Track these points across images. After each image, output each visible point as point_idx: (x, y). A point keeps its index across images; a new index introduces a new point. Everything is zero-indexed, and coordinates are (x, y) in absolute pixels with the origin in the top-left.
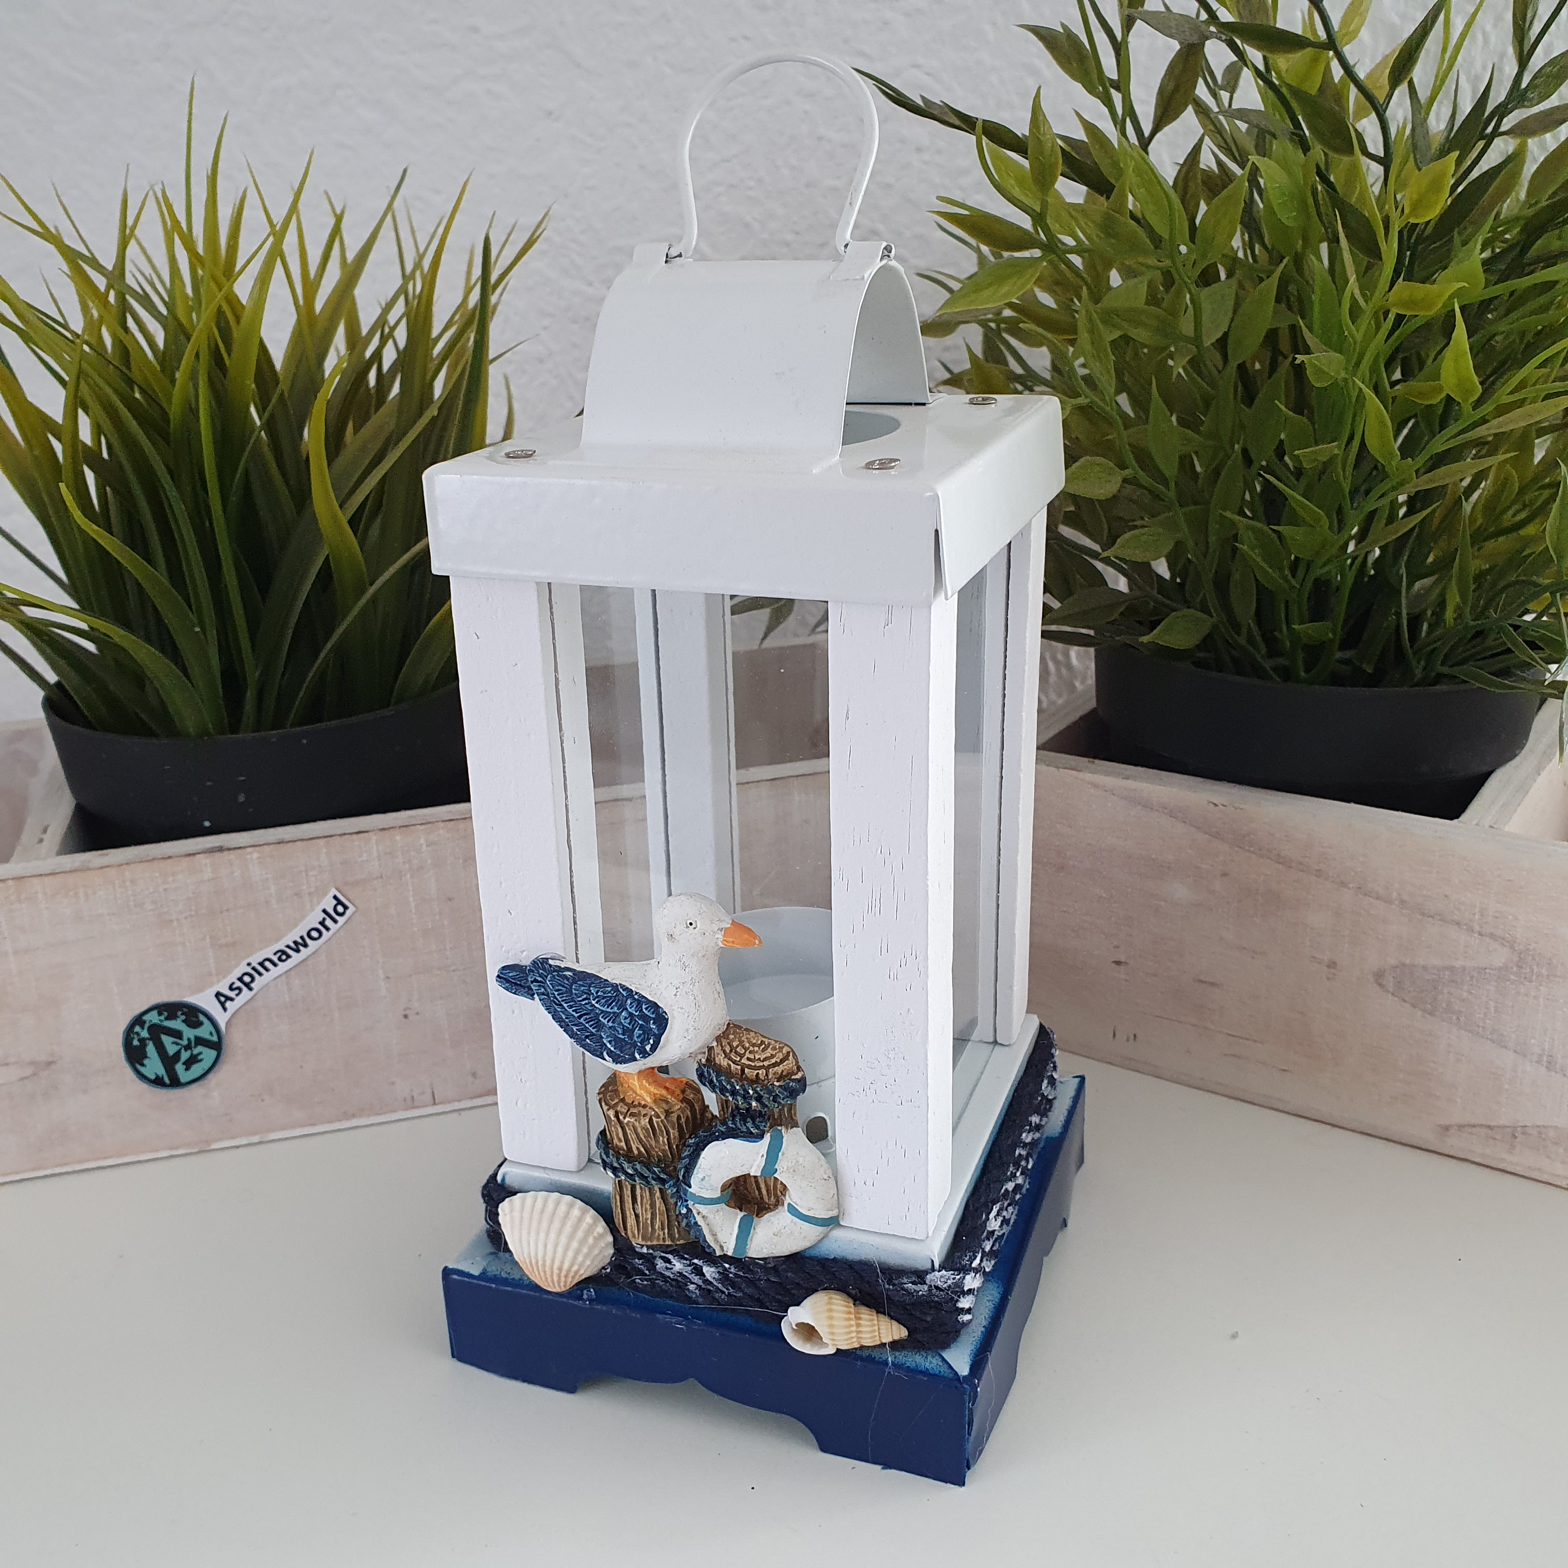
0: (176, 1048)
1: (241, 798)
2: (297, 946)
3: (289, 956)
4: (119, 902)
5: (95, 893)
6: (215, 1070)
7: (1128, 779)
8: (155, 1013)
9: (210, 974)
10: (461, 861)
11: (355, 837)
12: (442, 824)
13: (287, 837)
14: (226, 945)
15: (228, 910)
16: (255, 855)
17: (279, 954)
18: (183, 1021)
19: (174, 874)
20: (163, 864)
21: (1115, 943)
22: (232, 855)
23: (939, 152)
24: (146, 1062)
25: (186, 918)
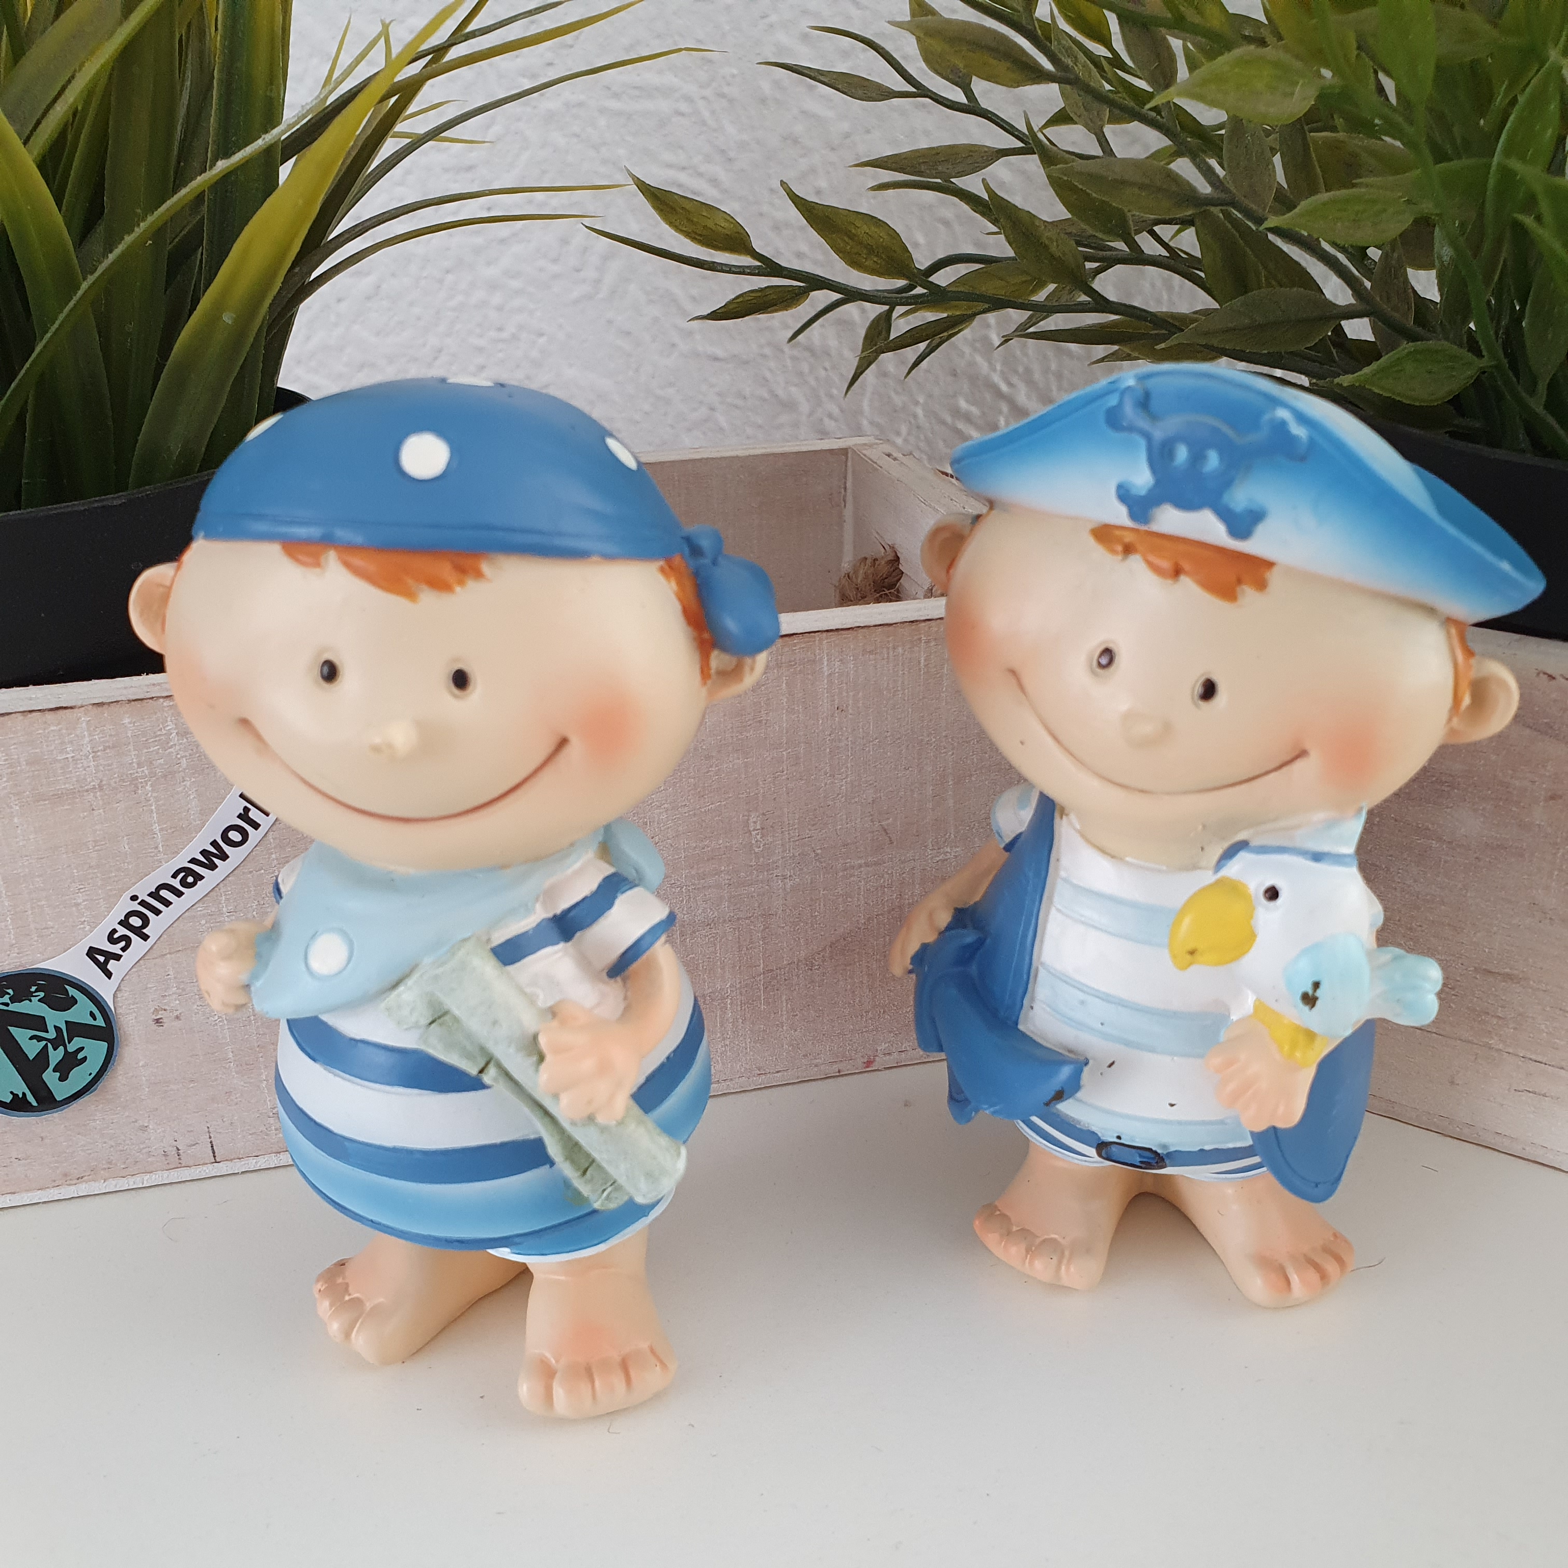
6: (108, 1072)
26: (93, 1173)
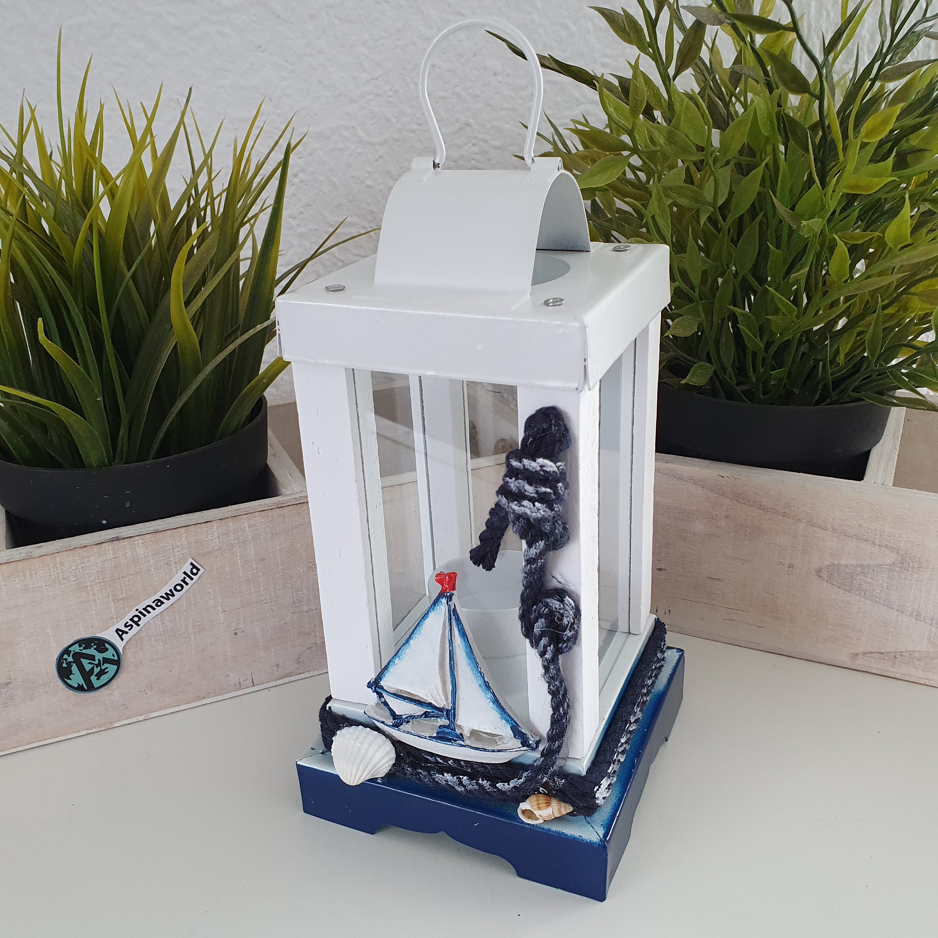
1: (128, 505)
4: (53, 577)
5: (36, 573)
6: (115, 678)
7: (668, 463)
9: (112, 618)
10: (269, 536)
11: (203, 525)
12: (257, 514)
13: (160, 528)
14: (123, 599)
15: (123, 577)
16: (139, 541)
19: (88, 557)
20: (80, 551)
21: (659, 558)
22: (126, 542)
23: (507, 75)
25: (96, 584)
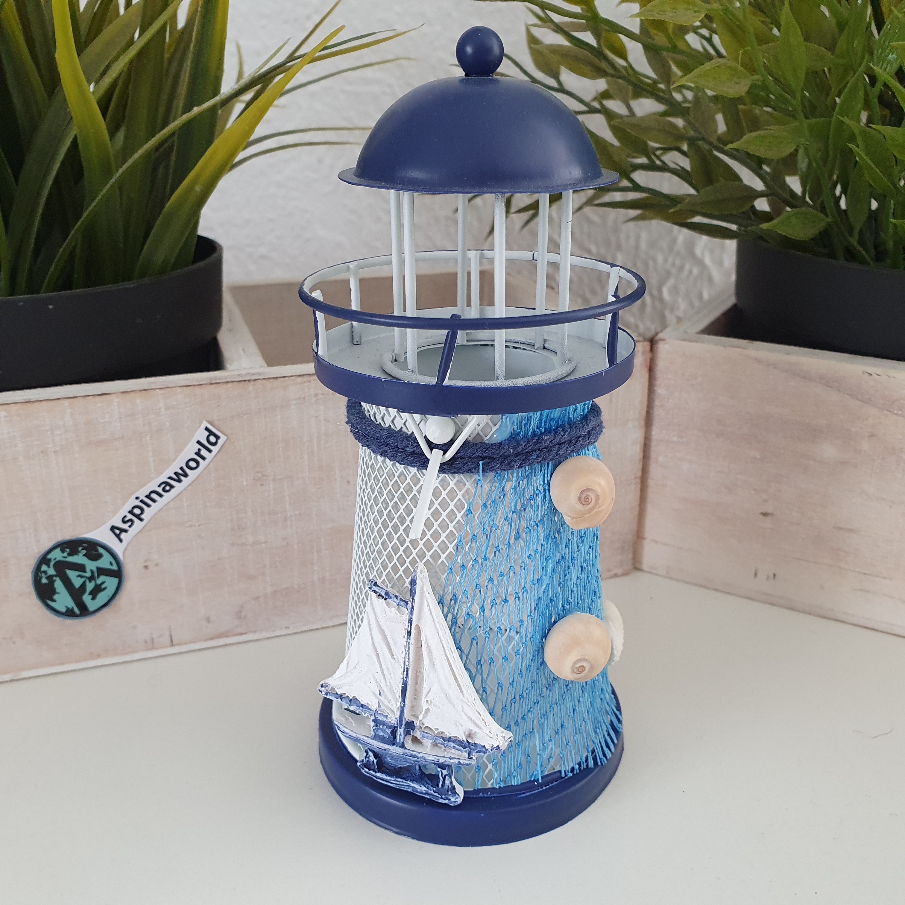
0: (81, 581)
2: (179, 477)
3: (172, 487)
6: (117, 596)
8: (58, 550)
17: (163, 485)
18: (84, 555)
24: (55, 597)
26: (105, 653)
